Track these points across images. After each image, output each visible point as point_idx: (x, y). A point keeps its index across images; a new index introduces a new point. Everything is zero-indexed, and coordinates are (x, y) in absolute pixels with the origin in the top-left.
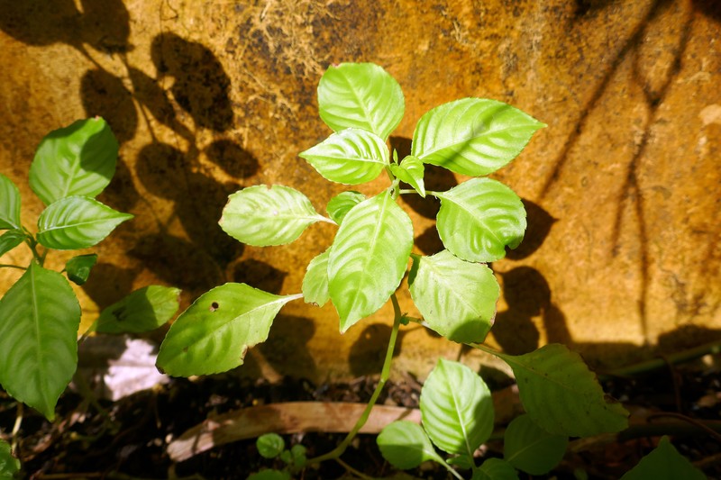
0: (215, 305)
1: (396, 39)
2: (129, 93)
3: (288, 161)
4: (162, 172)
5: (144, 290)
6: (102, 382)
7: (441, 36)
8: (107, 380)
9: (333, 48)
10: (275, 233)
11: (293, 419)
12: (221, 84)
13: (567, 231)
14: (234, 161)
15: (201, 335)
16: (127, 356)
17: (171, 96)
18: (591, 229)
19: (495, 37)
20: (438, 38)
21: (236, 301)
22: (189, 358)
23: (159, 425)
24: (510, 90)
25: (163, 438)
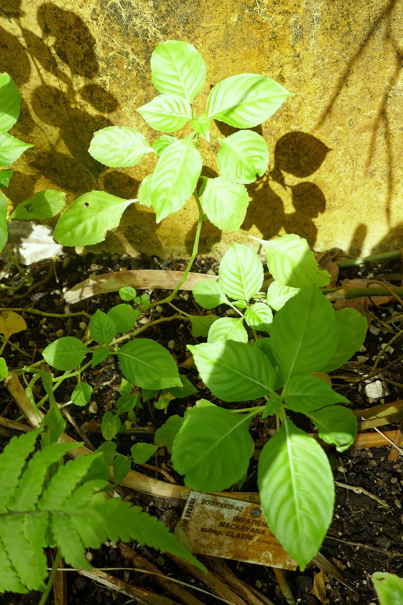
0: (87, 204)
1: (214, 12)
2: (24, 48)
3: (139, 101)
4: (51, 107)
5: (43, 192)
6: (18, 253)
7: (247, 11)
8: (21, 251)
9: (169, 18)
10: (124, 159)
11: (145, 280)
12: (89, 44)
13: (338, 158)
14: (100, 101)
15: (79, 222)
16: (33, 236)
17: (53, 51)
18: (355, 157)
19: (286, 12)
20: (245, 13)
21: (99, 202)
22: (73, 235)
23: (58, 281)
24: (297, 53)
25: (61, 290)
